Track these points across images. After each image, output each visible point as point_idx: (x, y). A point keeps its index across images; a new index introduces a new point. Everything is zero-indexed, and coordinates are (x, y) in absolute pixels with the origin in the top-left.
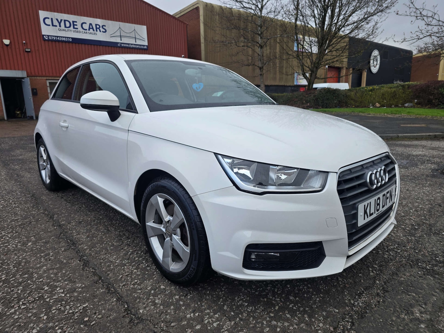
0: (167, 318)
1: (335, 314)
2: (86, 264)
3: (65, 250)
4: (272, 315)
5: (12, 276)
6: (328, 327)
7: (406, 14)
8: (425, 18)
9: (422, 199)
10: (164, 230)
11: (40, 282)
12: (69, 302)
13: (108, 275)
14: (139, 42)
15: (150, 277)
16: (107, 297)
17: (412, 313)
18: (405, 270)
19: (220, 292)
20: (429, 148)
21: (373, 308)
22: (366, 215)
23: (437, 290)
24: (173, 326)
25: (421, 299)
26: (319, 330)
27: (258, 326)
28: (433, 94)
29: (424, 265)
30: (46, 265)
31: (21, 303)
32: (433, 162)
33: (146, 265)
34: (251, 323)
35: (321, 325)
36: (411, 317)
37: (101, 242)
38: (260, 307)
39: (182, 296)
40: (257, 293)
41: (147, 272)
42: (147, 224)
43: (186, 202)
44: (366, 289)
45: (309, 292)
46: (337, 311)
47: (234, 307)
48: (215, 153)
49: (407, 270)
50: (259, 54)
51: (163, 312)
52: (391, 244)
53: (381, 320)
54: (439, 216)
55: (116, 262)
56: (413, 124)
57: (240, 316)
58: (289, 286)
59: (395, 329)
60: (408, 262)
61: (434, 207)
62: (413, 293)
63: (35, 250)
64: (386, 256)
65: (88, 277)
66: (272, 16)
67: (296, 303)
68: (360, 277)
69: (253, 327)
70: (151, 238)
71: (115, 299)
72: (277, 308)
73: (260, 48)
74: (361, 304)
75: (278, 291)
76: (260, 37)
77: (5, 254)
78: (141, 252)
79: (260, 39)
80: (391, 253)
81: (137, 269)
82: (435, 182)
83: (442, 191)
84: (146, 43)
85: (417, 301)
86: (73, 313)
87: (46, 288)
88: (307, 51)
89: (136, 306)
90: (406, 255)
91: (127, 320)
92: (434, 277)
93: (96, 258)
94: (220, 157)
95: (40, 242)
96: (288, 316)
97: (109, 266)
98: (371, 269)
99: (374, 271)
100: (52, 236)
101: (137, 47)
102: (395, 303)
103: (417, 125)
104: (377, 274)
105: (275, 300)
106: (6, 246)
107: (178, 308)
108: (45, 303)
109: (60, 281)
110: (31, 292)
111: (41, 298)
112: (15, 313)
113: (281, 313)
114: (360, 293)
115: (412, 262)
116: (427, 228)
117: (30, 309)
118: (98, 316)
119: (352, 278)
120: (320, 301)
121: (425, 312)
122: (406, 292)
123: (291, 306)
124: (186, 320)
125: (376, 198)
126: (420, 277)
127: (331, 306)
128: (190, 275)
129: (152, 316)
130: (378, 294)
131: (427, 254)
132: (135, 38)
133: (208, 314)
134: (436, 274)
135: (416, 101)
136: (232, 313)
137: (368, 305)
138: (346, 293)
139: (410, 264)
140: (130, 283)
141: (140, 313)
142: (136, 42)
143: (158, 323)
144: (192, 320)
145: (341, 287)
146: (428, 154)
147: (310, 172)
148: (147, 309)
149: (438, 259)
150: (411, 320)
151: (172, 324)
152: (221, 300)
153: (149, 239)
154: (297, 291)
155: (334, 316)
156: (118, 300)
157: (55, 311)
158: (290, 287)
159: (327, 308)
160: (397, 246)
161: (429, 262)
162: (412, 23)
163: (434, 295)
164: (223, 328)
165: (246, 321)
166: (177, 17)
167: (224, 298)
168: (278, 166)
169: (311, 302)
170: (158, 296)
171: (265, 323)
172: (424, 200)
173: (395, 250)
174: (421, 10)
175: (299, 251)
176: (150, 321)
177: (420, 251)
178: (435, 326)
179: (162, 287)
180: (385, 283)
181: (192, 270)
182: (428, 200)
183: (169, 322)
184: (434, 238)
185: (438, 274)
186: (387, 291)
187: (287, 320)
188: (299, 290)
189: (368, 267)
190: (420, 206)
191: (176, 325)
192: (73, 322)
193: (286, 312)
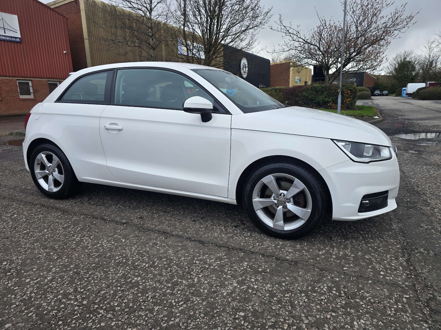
0: (309, 257)
2: (201, 242)
3: (166, 238)
4: (363, 242)
5: (151, 262)
7: (277, 29)
8: (292, 35)
10: (275, 201)
11: (184, 260)
12: (231, 265)
13: (230, 245)
14: (9, 34)
15: (263, 240)
16: (251, 256)
17: (423, 227)
19: (320, 238)
21: (404, 229)
26: (394, 243)
30: (168, 250)
31: (194, 274)
33: (249, 234)
34: (358, 248)
35: (392, 241)
37: (187, 227)
38: (352, 240)
39: (301, 245)
40: (341, 234)
41: (257, 238)
42: (253, 200)
46: (390, 233)
47: (339, 243)
50: (151, 56)
51: (302, 255)
53: (414, 233)
55: (223, 237)
57: (348, 246)
59: (424, 234)
62: (413, 218)
63: (136, 243)
65: (218, 249)
69: (362, 249)
70: (258, 211)
72: (361, 238)
73: (152, 50)
74: (397, 228)
76: (151, 39)
77: (113, 251)
78: (232, 228)
79: (151, 41)
81: (245, 237)
84: (19, 35)
85: (419, 221)
86: (244, 269)
87: (197, 262)
88: (196, 57)
89: (279, 256)
91: (287, 264)
93: (202, 238)
95: (129, 237)
96: (371, 240)
97: (222, 240)
100: (134, 232)
101: (7, 38)
102: (410, 224)
105: (355, 235)
107: (307, 251)
108: (213, 270)
109: (200, 256)
110: (189, 267)
111: (204, 268)
112: (200, 280)
113: (366, 240)
117: (208, 276)
118: (266, 266)
121: (428, 225)
122: (409, 218)
123: (367, 236)
124: (322, 255)
127: (385, 231)
129: (299, 259)
130: (398, 222)
132: (4, 28)
133: (329, 250)
134: (412, 208)
136: (342, 246)
137: (400, 228)
140: (255, 246)
141: (289, 259)
142: (5, 33)
143: (307, 261)
144: (325, 255)
147: (380, 147)
148: (290, 256)
151: (317, 259)
152: (326, 241)
153: (256, 212)
155: (392, 236)
156: (262, 256)
157: (229, 271)
162: (283, 37)
163: (423, 217)
164: (348, 254)
165: (354, 248)
166: (52, 7)
169: (374, 232)
170: (286, 248)
171: (365, 246)
174: (288, 29)
176: (301, 261)
179: (280, 243)
183: (313, 258)
186: (401, 220)
187: (374, 242)
191: (320, 259)
192: (253, 273)
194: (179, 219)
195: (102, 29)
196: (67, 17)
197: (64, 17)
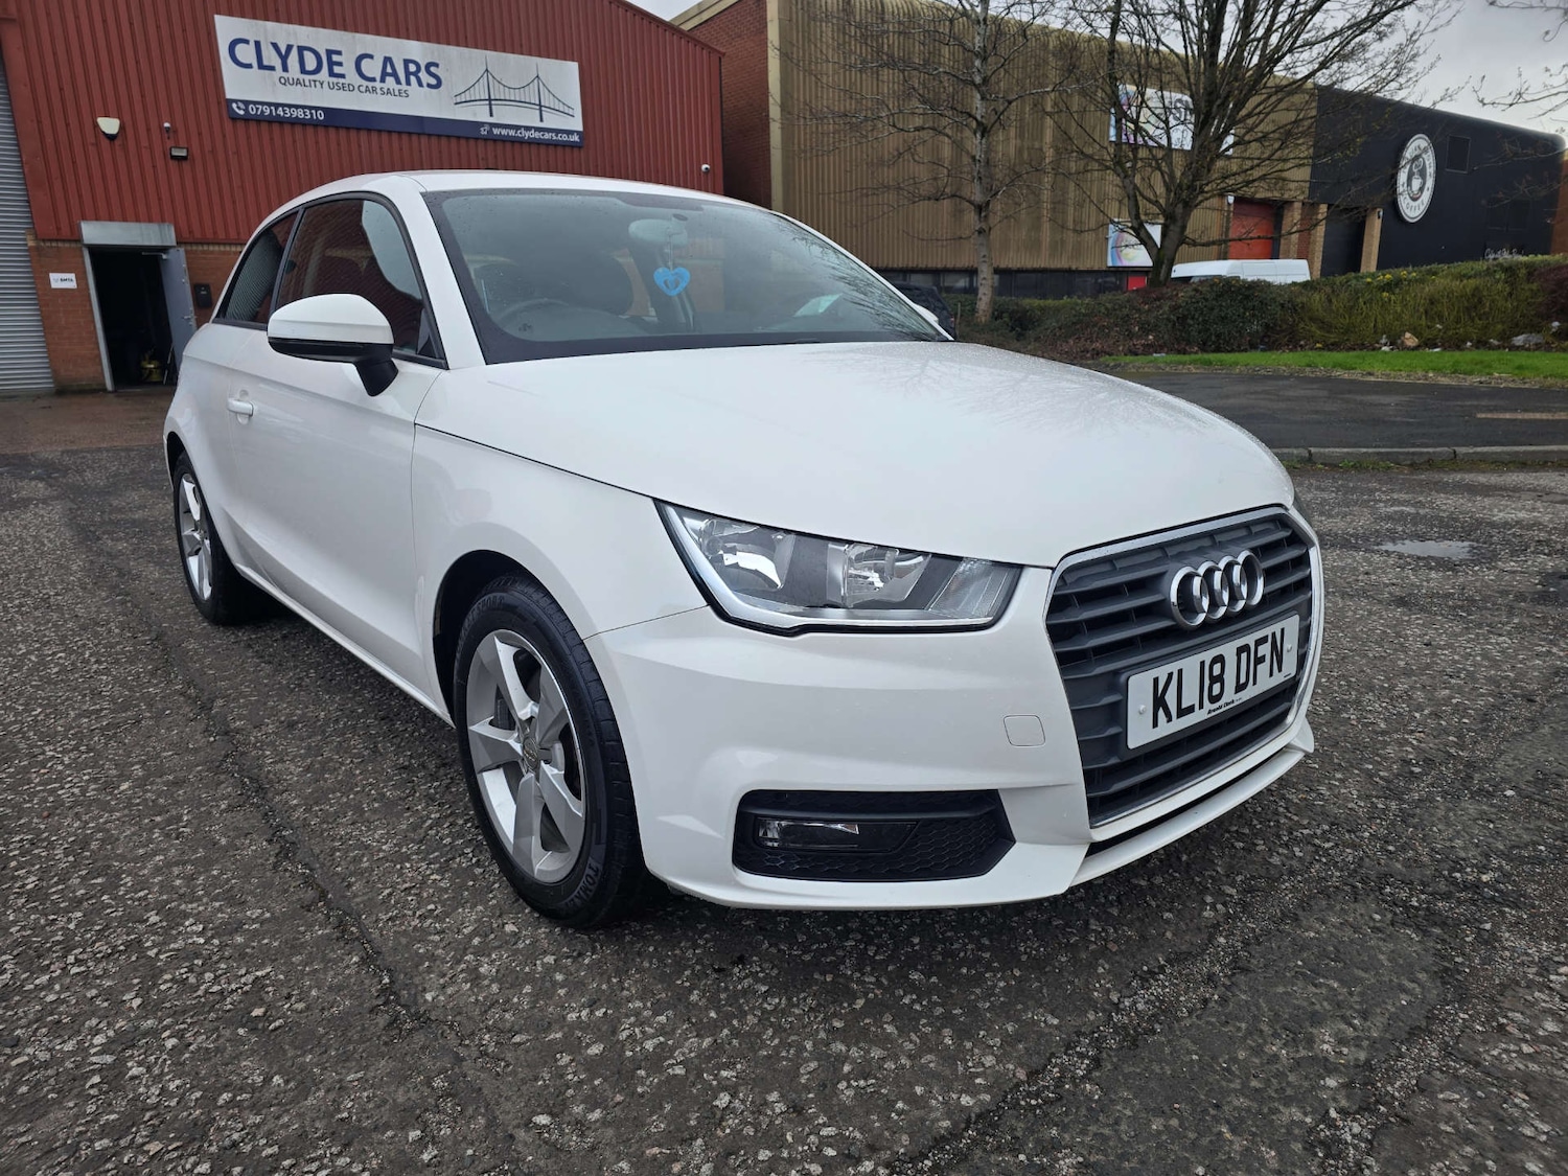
0: (505, 1021)
1: (1047, 1030)
2: (287, 852)
3: (230, 808)
4: (838, 1024)
5: (56, 879)
6: (1011, 1067)
9: (1470, 675)
10: (518, 747)
11: (139, 899)
12: (216, 963)
13: (350, 885)
14: (552, 121)
15: (479, 895)
16: (333, 950)
17: (1310, 1041)
18: (1330, 907)
19: (691, 951)
20: (1559, 498)
21: (1178, 1020)
22: (1161, 712)
23: (1422, 976)
24: (519, 1044)
25: (1356, 998)
26: (978, 1075)
27: (784, 1054)
29: (1403, 895)
30: (164, 851)
31: (71, 959)
32: (1559, 547)
33: (474, 860)
34: (764, 1045)
35: (989, 1061)
36: (1303, 1053)
37: (347, 786)
38: (805, 999)
39: (568, 957)
40: (807, 958)
41: (471, 883)
42: (471, 728)
43: (571, 658)
44: (1177, 959)
45: (979, 960)
46: (1056, 1022)
47: (723, 996)
48: (655, 499)
49: (1338, 908)
50: (974, 158)
51: (497, 1001)
52: (1305, 822)
53: (1195, 1057)
54: (1514, 734)
55: (380, 850)
56: (1526, 410)
57: (735, 1022)
58: (916, 940)
59: (1236, 1085)
60: (1351, 880)
61: (1505, 704)
62: (1336, 979)
63: (138, 804)
64: (1276, 860)
65: (286, 891)
66: (1022, 16)
67: (921, 992)
68: (1167, 922)
69: (769, 1057)
70: (484, 775)
71: (355, 959)
72: (860, 1003)
73: (979, 135)
74: (1140, 1006)
75: (875, 955)
76: (978, 96)
77: (45, 814)
78: (466, 822)
79: (979, 103)
80: (1296, 849)
81: (441, 871)
82: (1544, 617)
83: (1555, 650)
84: (577, 124)
85: (1339, 1005)
86: (221, 992)
87: (154, 919)
88: (1151, 143)
89: (417, 980)
90: (1350, 858)
91: (382, 1020)
92: (1425, 933)
93: (322, 833)
95: (158, 780)
96: (889, 1029)
97: (357, 860)
98: (1209, 899)
99: (1219, 906)
100: (198, 765)
101: (547, 136)
102: (1259, 1008)
103: (1538, 416)
104: (1228, 916)
105: (860, 982)
106: (54, 790)
107: (545, 990)
108: (143, 961)
109: (199, 899)
110: (107, 927)
111: (136, 945)
112: (49, 986)
113: (867, 1021)
114: (1150, 972)
115: (1362, 881)
116: (1457, 772)
117: (97, 977)
118: (296, 1006)
119: (1137, 924)
120: (1006, 991)
121: (1356, 1043)
122: (1311, 975)
123: (906, 1001)
124: (562, 1028)
126: (1376, 930)
127: (1041, 1006)
129: (460, 1013)
130: (1210, 979)
131: (1426, 859)
132: (540, 105)
133: (637, 1013)
134: (1435, 924)
135: (1556, 324)
136: (713, 1014)
137: (1165, 1010)
138: (1101, 970)
139: (1354, 887)
140: (410, 913)
141: (426, 1001)
142: (541, 120)
143: (473, 1033)
144: (581, 1029)
145: (1093, 952)
146: (1551, 521)
147: (962, 567)
148: (449, 991)
149: (1458, 875)
150: (1298, 1063)
151: (517, 1039)
152: (687, 973)
153: (478, 776)
154: (940, 958)
155: (1041, 1035)
156: (364, 961)
157: (169, 985)
158: (920, 943)
159: (1025, 1010)
160: (1326, 827)
161: (1423, 883)
163: (1405, 991)
164: (672, 1057)
165: (752, 1040)
166: (687, 27)
167: (698, 967)
169: (978, 991)
170: (489, 955)
171: (809, 1045)
172: (1475, 680)
173: (1317, 841)
175: (917, 821)
176: (451, 1027)
177: (1403, 848)
178: (1373, 1085)
179: (510, 928)
180: (1246, 944)
181: (591, 873)
182: (1490, 680)
183: (510, 1031)
184: (1471, 807)
185: (1443, 924)
186: (1245, 970)
187: (884, 1040)
188: (946, 954)
189: (1204, 891)
190: (1454, 701)
191: (528, 1040)
192: (218, 1019)
193: (888, 1017)
194: (375, 751)
196: (722, 50)
197: (712, 50)
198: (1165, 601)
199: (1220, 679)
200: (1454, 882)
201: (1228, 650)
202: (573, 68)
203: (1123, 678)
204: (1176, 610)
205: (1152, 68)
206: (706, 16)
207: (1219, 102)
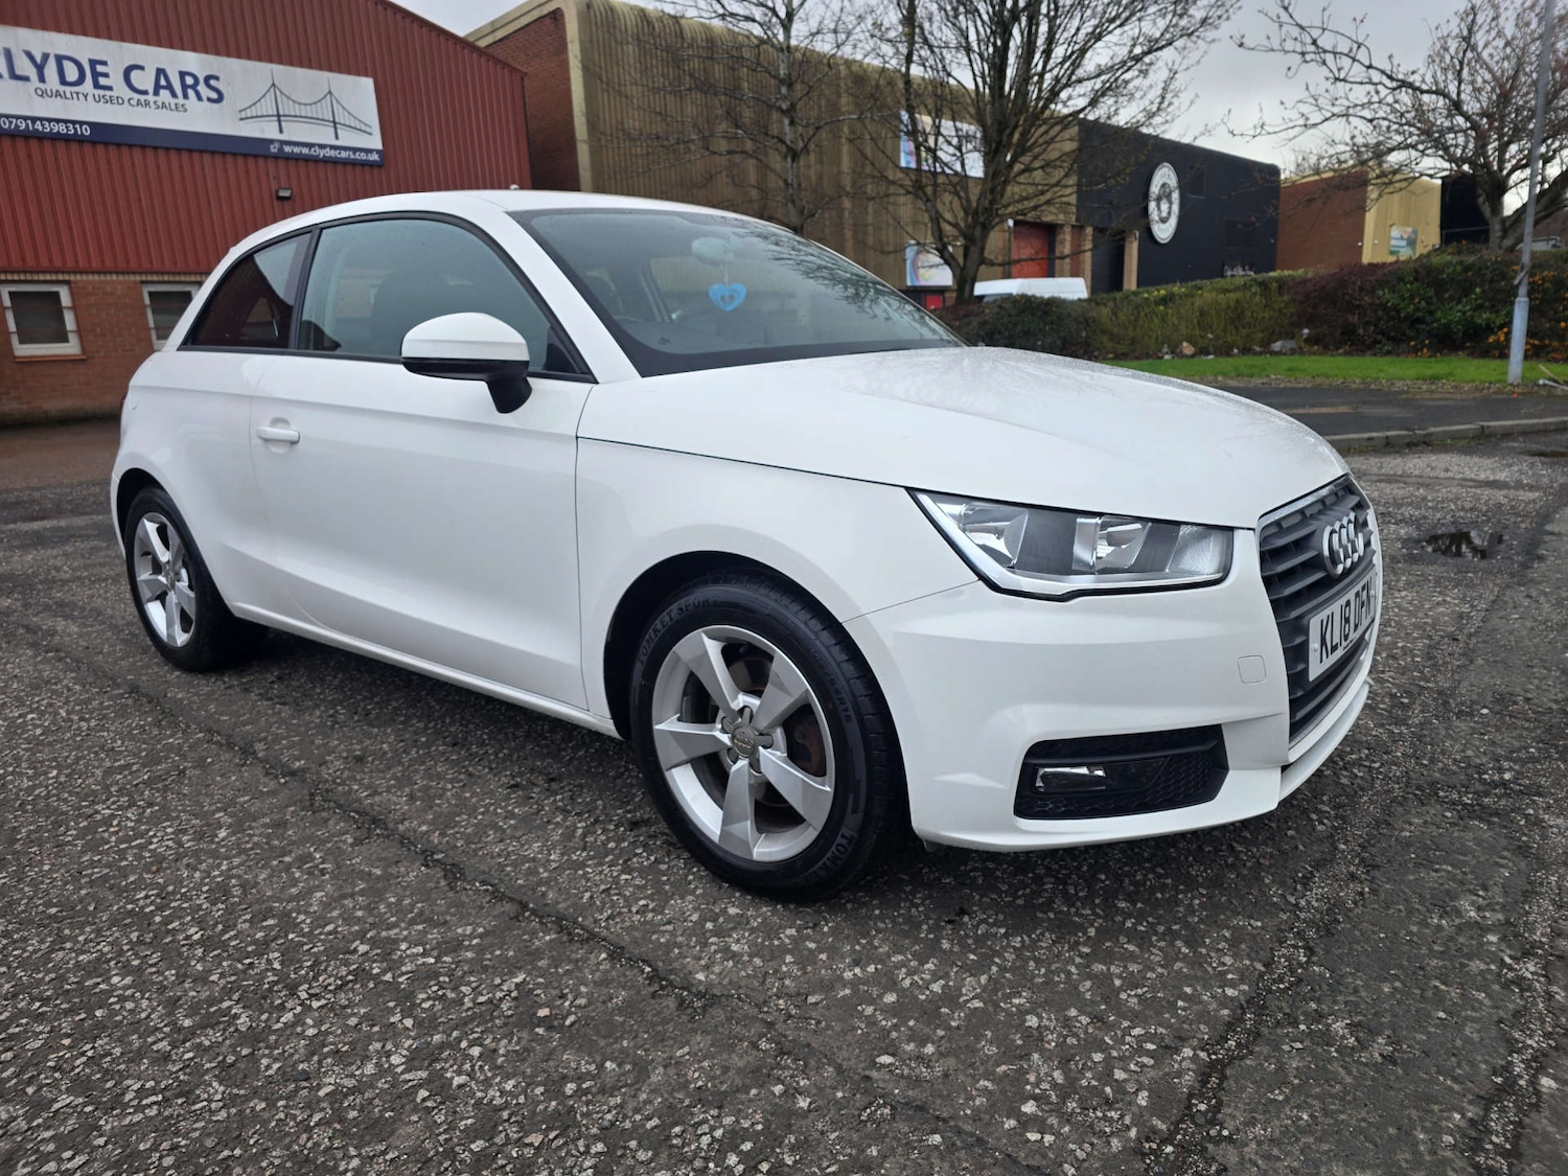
0: (787, 987)
1: (1254, 932)
2: (454, 872)
3: (358, 842)
4: (1086, 950)
5: (220, 927)
6: (1248, 963)
7: (1266, 43)
8: (1329, 58)
9: (1397, 623)
10: (725, 739)
11: (330, 933)
12: (462, 977)
13: (544, 894)
14: (348, 139)
15: (682, 889)
16: (572, 952)
17: (1458, 912)
18: (1408, 812)
19: (913, 910)
20: (1375, 478)
21: (1350, 910)
22: (1324, 649)
23: (1505, 853)
24: (816, 1004)
25: (1470, 876)
26: (1228, 972)
27: (1057, 979)
28: (1358, 306)
29: (1455, 796)
30: (320, 888)
31: (304, 995)
32: (1400, 517)
33: (652, 858)
34: (1034, 976)
35: (1228, 960)
36: (1457, 921)
37: (462, 805)
38: (1042, 934)
39: (806, 928)
40: (1020, 902)
41: (665, 878)
42: (657, 727)
43: (817, 642)
44: (1318, 865)
45: (1165, 886)
46: (1259, 924)
47: (970, 941)
48: (910, 490)
49: (1413, 811)
51: (767, 973)
52: (1348, 749)
53: (1382, 935)
54: (1458, 666)
55: (549, 861)
56: (1313, 406)
57: (997, 960)
58: (1103, 877)
59: (1424, 951)
60: (1409, 790)
61: (1438, 643)
62: (1445, 863)
63: (252, 849)
64: (1344, 781)
65: (482, 908)
66: (824, 46)
67: (1140, 917)
68: (1292, 837)
69: (1045, 983)
70: (673, 770)
71: (603, 956)
72: (1092, 932)
73: (789, 160)
74: (1316, 904)
75: (1077, 892)
76: (787, 121)
77: (154, 868)
78: (617, 826)
79: (787, 128)
80: (1355, 771)
81: (627, 870)
82: (1422, 575)
83: (1448, 599)
84: (376, 142)
85: (1462, 883)
86: (490, 1001)
87: (363, 948)
88: (948, 171)
89: (676, 965)
90: (1398, 774)
91: (671, 1003)
92: (1489, 823)
93: (476, 855)
94: (924, 499)
95: (254, 824)
96: (1131, 948)
97: (532, 872)
98: (1314, 817)
99: (1325, 821)
100: (287, 806)
101: (344, 154)
102: (1404, 893)
103: (1324, 410)
104: (1336, 828)
105: (1077, 914)
106: (141, 847)
107: (805, 959)
108: (381, 987)
109: (395, 925)
110: (317, 963)
111: (361, 974)
112: (299, 1020)
113: (1108, 944)
114: (1304, 876)
115: (1418, 789)
116: (1434, 700)
117: (345, 1007)
118: (578, 1002)
119: (1270, 843)
120: (1202, 905)
121: (1491, 907)
122: (1428, 864)
123: (1129, 924)
124: (845, 986)
125: (1343, 601)
126: (1453, 824)
127: (1239, 914)
128: (834, 859)
129: (740, 987)
130: (1353, 877)
131: (1454, 768)
132: (334, 122)
133: (903, 964)
134: (1491, 815)
135: (1306, 331)
136: (972, 957)
137: (1334, 905)
138: (1267, 881)
139: (1415, 795)
140: (625, 910)
141: (700, 981)
142: (337, 138)
143: (765, 1002)
144: (863, 984)
145: (1250, 868)
146: (1380, 496)
147: (1184, 530)
148: (717, 969)
149: (1486, 776)
150: (1459, 929)
151: (812, 999)
152: (925, 927)
153: (667, 774)
154: (1132, 888)
155: (1254, 936)
156: (612, 957)
157: (431, 1002)
158: (1107, 878)
159: (1228, 918)
160: (1366, 752)
161: (1463, 786)
162: (1290, 74)
163: (1502, 866)
164: (961, 995)
165: (1019, 969)
167: (931, 922)
168: (1100, 515)
169: (1182, 909)
170: (730, 936)
171: (1073, 969)
172: (1405, 628)
173: (1367, 764)
174: (1315, 33)
175: (1166, 757)
176: (739, 998)
177: (1433, 761)
178: (1523, 936)
179: (732, 911)
180: (1363, 848)
182: (1415, 625)
183: (799, 994)
184: (1462, 726)
185: (1497, 814)
186: (1376, 867)
187: (1133, 958)
188: (1136, 884)
189: (1305, 811)
190: (1400, 645)
191: (822, 1000)
192: (505, 1024)
193: (1123, 939)
194: (471, 775)
195: (624, 99)
196: (524, 70)
197: (513, 70)
198: (1320, 555)
199: (1347, 620)
200: (1484, 782)
201: (1351, 595)
202: (367, 84)
203: (1305, 621)
204: (1328, 563)
205: (944, 100)
206: (500, 34)
207: (1008, 131)
